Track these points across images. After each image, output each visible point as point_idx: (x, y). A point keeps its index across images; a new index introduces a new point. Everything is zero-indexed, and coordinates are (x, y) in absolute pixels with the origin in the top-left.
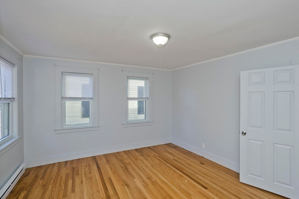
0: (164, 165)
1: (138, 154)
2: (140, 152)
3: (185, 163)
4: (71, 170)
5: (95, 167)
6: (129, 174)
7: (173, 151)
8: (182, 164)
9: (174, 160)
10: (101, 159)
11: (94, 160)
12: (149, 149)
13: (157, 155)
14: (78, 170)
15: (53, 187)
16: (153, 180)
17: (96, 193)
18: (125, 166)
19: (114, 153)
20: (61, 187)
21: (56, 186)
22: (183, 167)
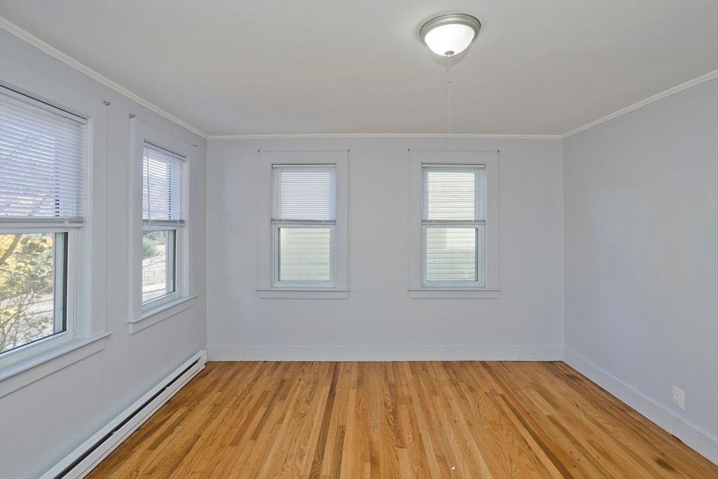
0: (508, 430)
1: (444, 377)
2: (454, 373)
3: (590, 442)
4: (277, 384)
5: (327, 389)
6: (394, 431)
7: (559, 389)
8: (574, 442)
9: (549, 421)
10: (349, 372)
11: (333, 372)
12: (482, 370)
13: (500, 391)
14: (290, 388)
15: (228, 414)
16: (453, 468)
17: (296, 457)
18: (395, 404)
19: (386, 362)
20: (240, 419)
21: (233, 413)
22: (577, 454)
